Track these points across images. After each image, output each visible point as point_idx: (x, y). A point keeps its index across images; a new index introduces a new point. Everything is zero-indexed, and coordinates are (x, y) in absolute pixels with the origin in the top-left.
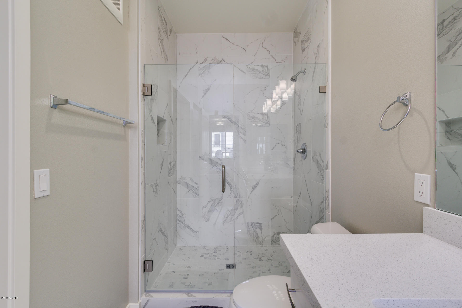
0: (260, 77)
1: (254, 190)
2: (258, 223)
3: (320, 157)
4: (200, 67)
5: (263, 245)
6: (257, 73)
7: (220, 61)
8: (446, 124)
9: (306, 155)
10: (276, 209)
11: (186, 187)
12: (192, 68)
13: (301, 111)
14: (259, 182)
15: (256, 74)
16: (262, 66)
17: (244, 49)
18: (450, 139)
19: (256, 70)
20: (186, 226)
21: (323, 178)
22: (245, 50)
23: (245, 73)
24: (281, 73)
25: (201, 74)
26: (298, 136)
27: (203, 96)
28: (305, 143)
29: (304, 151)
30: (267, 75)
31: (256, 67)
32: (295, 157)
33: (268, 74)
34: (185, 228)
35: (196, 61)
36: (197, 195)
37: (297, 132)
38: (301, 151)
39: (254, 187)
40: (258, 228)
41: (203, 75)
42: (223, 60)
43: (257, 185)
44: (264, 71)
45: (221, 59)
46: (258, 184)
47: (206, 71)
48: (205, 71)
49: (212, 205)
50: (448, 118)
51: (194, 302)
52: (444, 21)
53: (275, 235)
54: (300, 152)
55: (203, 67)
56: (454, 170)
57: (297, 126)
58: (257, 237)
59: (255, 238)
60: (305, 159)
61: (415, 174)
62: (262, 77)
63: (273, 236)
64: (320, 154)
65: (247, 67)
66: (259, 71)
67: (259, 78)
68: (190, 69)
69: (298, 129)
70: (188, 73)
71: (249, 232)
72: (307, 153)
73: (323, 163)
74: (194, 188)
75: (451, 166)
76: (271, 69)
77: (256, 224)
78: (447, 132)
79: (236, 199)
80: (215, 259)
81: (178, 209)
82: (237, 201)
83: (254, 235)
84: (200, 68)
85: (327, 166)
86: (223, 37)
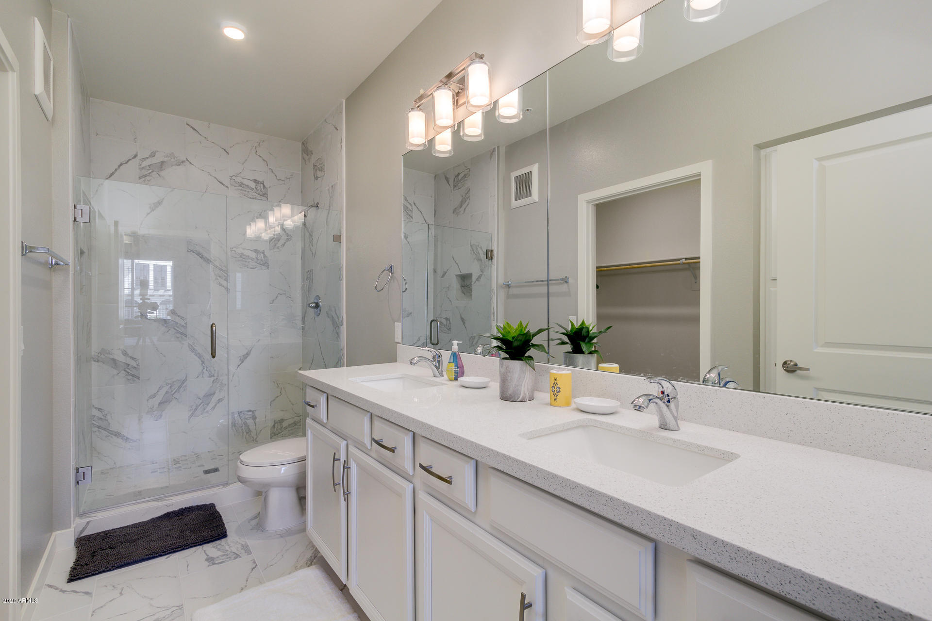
0: (252, 197)
1: (242, 362)
2: (250, 411)
3: (336, 313)
4: (141, 165)
5: (257, 441)
6: (247, 190)
7: (181, 161)
8: (461, 279)
9: (320, 310)
10: (278, 387)
11: (112, 367)
12: (125, 162)
13: (313, 254)
14: (251, 350)
15: (245, 191)
16: (255, 181)
17: (225, 150)
18: (464, 294)
19: (246, 185)
20: (112, 434)
21: (338, 335)
22: (228, 153)
23: (227, 187)
24: (285, 196)
25: (145, 176)
26: (309, 286)
27: (149, 214)
28: (318, 296)
29: (317, 306)
30: (263, 195)
31: (246, 182)
32: (305, 313)
33: (265, 195)
34: (109, 438)
35: (135, 153)
36: (135, 379)
37: (308, 281)
38: (314, 305)
39: (242, 358)
40: (250, 418)
41: (148, 178)
42: (187, 160)
43: (248, 354)
44: (258, 189)
45: (183, 158)
46: (250, 352)
47: (154, 173)
48: (152, 172)
49: (167, 392)
50: (461, 272)
51: (170, 506)
52: (459, 174)
53: (276, 425)
54: (312, 307)
55: (149, 165)
56: (464, 324)
57: (308, 271)
58: (248, 431)
59: (245, 433)
60: (318, 316)
61: (396, 323)
62: (255, 197)
63: (274, 426)
64: (335, 309)
65: (231, 179)
66: (251, 188)
67: (250, 198)
68: (121, 164)
69: (308, 276)
70: (116, 170)
71: (235, 426)
72: (321, 308)
73: (338, 319)
74: (130, 366)
75: (463, 320)
76: (269, 187)
77: (246, 413)
78: (462, 286)
79: (212, 378)
80: (180, 470)
81: (93, 406)
82: (214, 381)
83: (242, 429)
84: (141, 167)
85: (342, 322)
86: (188, 125)
